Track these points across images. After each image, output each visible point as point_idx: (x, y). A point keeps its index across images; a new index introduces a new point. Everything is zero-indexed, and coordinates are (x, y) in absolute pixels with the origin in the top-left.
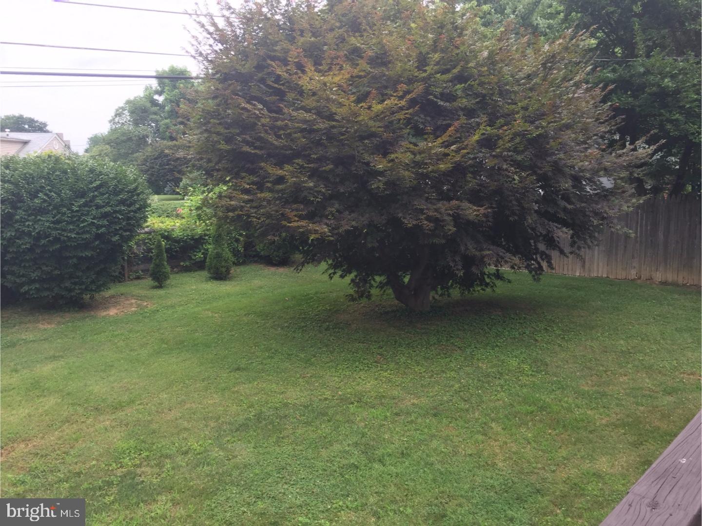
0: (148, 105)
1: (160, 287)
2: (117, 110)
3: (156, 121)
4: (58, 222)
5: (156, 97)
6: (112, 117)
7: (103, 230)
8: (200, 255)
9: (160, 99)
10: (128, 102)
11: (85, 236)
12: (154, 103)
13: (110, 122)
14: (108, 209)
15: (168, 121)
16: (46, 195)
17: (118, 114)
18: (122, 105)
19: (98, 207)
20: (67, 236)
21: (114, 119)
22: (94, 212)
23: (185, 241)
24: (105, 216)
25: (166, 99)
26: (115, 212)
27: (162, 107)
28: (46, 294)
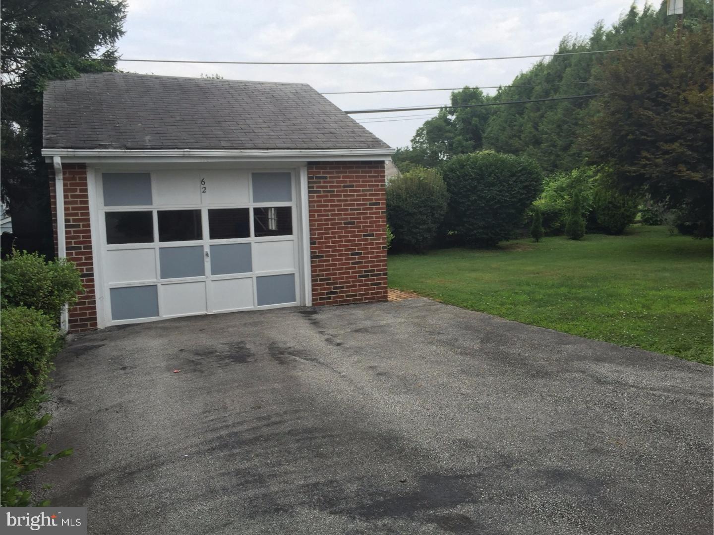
0: (444, 124)
1: (538, 242)
2: (418, 131)
3: (449, 139)
4: (500, 191)
5: (449, 117)
6: (414, 137)
7: (524, 196)
8: (558, 224)
9: (452, 118)
10: (427, 123)
11: (513, 200)
12: (447, 122)
13: (412, 141)
14: (527, 183)
15: (460, 137)
16: (495, 175)
17: (419, 134)
18: (421, 126)
19: (521, 182)
20: (505, 199)
21: (415, 139)
22: (519, 185)
23: (548, 214)
24: (525, 187)
25: (457, 118)
26: (531, 185)
27: (453, 124)
28: (484, 236)
